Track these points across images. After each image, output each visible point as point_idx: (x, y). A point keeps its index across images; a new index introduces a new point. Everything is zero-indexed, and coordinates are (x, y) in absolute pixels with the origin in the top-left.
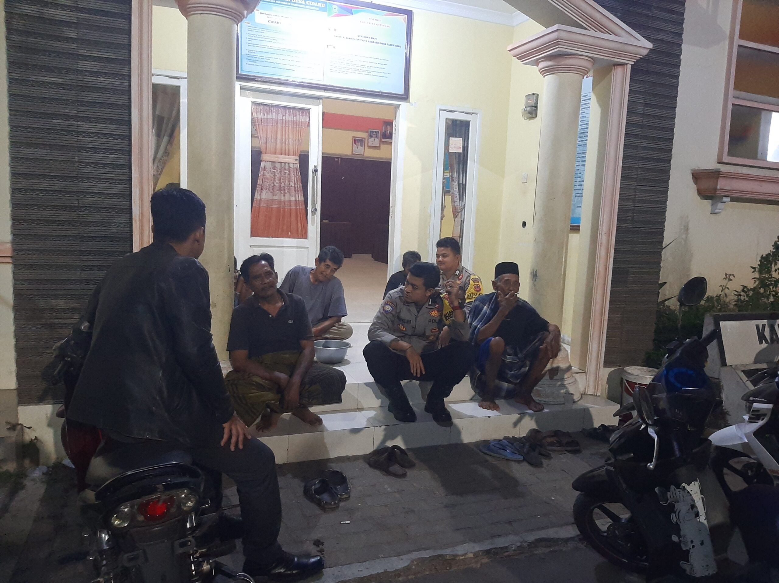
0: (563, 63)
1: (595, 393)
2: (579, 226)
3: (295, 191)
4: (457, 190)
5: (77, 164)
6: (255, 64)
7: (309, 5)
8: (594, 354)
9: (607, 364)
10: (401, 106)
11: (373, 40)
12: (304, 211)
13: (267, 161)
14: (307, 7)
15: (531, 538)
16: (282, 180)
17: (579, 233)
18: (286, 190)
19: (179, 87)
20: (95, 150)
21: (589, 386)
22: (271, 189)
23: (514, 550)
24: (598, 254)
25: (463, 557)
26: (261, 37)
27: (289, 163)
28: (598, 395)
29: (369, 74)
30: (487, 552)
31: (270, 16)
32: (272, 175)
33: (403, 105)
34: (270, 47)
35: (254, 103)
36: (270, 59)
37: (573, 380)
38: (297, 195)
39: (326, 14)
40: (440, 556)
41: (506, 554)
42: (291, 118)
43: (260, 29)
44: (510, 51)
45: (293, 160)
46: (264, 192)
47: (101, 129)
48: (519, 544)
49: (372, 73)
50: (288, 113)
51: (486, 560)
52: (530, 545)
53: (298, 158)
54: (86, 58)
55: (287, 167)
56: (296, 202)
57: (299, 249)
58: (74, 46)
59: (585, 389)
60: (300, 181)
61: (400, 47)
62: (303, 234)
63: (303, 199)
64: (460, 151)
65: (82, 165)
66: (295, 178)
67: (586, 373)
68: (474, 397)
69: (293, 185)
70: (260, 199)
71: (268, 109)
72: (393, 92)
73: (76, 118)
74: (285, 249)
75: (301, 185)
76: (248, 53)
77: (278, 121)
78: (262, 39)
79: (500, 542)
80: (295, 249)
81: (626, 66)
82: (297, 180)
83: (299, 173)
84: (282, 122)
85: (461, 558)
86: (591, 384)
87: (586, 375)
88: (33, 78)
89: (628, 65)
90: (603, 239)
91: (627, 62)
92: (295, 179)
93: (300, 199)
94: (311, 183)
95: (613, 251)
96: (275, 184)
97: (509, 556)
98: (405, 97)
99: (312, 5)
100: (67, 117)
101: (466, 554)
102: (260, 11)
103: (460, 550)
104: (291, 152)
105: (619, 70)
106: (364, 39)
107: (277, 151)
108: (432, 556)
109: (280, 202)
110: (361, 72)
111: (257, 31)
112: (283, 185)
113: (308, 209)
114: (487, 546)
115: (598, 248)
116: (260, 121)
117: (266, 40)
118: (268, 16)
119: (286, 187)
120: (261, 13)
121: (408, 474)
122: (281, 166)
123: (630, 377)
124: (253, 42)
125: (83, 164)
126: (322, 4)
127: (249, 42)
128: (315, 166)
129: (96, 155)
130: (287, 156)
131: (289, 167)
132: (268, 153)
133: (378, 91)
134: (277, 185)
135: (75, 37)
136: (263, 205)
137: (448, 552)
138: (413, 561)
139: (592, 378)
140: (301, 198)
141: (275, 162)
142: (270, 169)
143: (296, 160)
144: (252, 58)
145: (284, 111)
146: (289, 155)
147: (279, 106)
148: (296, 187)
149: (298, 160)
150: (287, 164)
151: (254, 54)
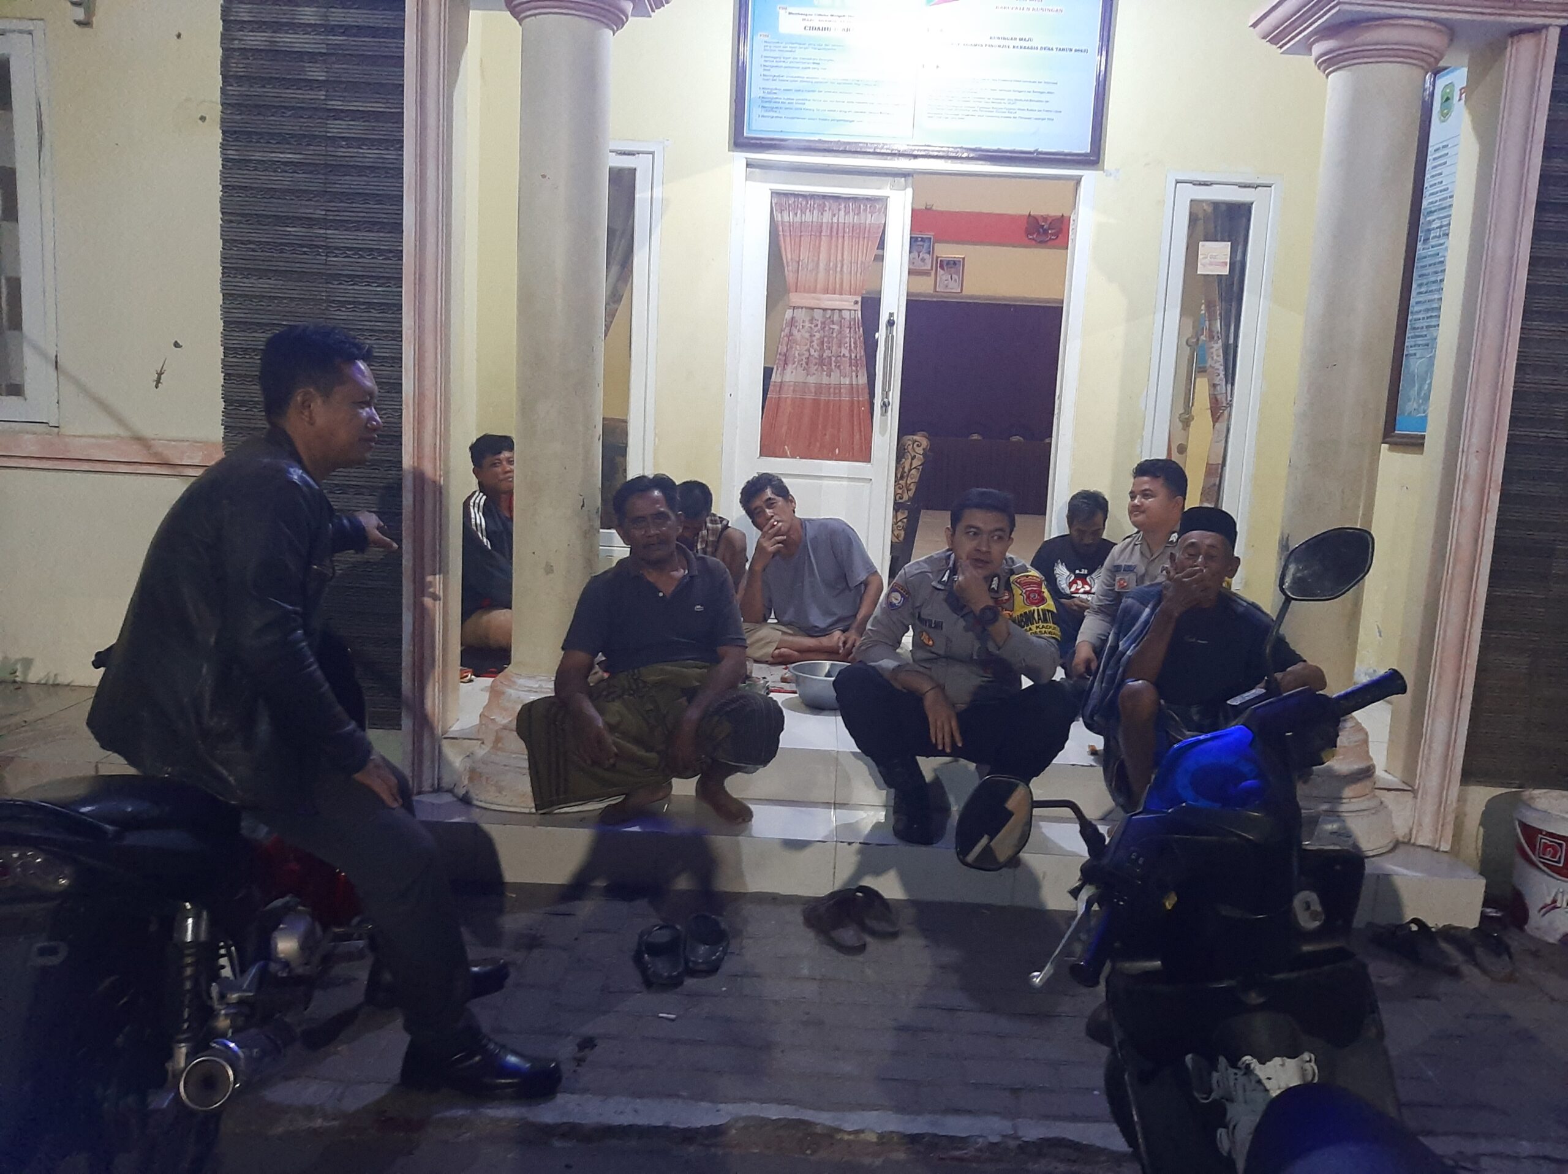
0: (1359, 40)
1: (1435, 843)
2: (1423, 437)
3: (850, 365)
4: (1221, 359)
5: (325, 305)
6: (775, 114)
8: (1438, 748)
9: (1469, 776)
10: (1084, 179)
11: (1023, 44)
12: (867, 406)
13: (798, 307)
15: (1033, 1131)
16: (825, 344)
17: (1422, 454)
18: (833, 364)
19: (633, 171)
20: (353, 279)
21: (1421, 825)
22: (804, 362)
23: (980, 1150)
24: (1456, 503)
25: (852, 1137)
26: (789, 60)
27: (840, 310)
28: (1442, 849)
29: (1012, 115)
30: (913, 1139)
31: (808, 17)
32: (807, 335)
33: (1089, 177)
34: (805, 79)
35: (775, 194)
36: (807, 102)
37: (1373, 803)
38: (854, 374)
40: (801, 1122)
41: (958, 1153)
42: (851, 219)
43: (788, 45)
44: (1254, 25)
45: (849, 304)
46: (789, 368)
47: (363, 242)
48: (995, 1139)
49: (1019, 114)
50: (843, 209)
51: (901, 1155)
52: (1025, 1148)
53: (859, 299)
54: (337, 114)
55: (836, 317)
56: (852, 388)
57: (852, 483)
58: (322, 94)
59: (1411, 830)
60: (862, 345)
61: (1086, 51)
62: (865, 455)
63: (866, 381)
64: (1225, 271)
65: (334, 307)
66: (852, 340)
67: (1414, 792)
68: (1110, 812)
69: (847, 355)
70: (781, 382)
71: (804, 203)
72: (1066, 151)
73: (325, 223)
74: (825, 482)
75: (863, 353)
76: (762, 95)
77: (821, 227)
78: (791, 65)
79: (956, 1126)
80: (845, 483)
81: (1544, 31)
82: (855, 343)
83: (861, 329)
84: (832, 228)
85: (846, 1137)
86: (1427, 820)
87: (1415, 797)
88: (258, 156)
89: (1551, 29)
90: (1470, 465)
91: (1547, 21)
92: (851, 344)
93: (860, 382)
94: (883, 348)
95: (1495, 498)
96: (812, 352)
97: (960, 1159)
98: (1093, 159)
100: (309, 222)
101: (862, 1131)
102: (790, 10)
103: (851, 1122)
104: (846, 286)
105: (1527, 44)
106: (1002, 42)
107: (818, 289)
108: (785, 1119)
109: (819, 387)
110: (994, 114)
111: (781, 49)
112: (827, 353)
113: (876, 401)
114: (918, 1125)
115: (1458, 485)
116: (787, 228)
117: (798, 65)
118: (804, 17)
119: (833, 359)
120: (790, 13)
121: (869, 949)
122: (824, 316)
123: (1528, 813)
124: (774, 72)
125: (333, 305)
127: (766, 73)
128: (891, 315)
129: (356, 287)
130: (837, 296)
131: (841, 316)
132: (800, 292)
133: (1032, 149)
134: (816, 355)
135: (323, 78)
136: (788, 394)
137: (824, 1119)
138: (736, 1120)
139: (1430, 806)
140: (863, 380)
141: (812, 309)
142: (804, 322)
143: (856, 302)
144: (770, 104)
145: (835, 205)
146: (841, 294)
147: (824, 197)
148: (853, 357)
149: (860, 304)
150: (837, 311)
151: (775, 96)
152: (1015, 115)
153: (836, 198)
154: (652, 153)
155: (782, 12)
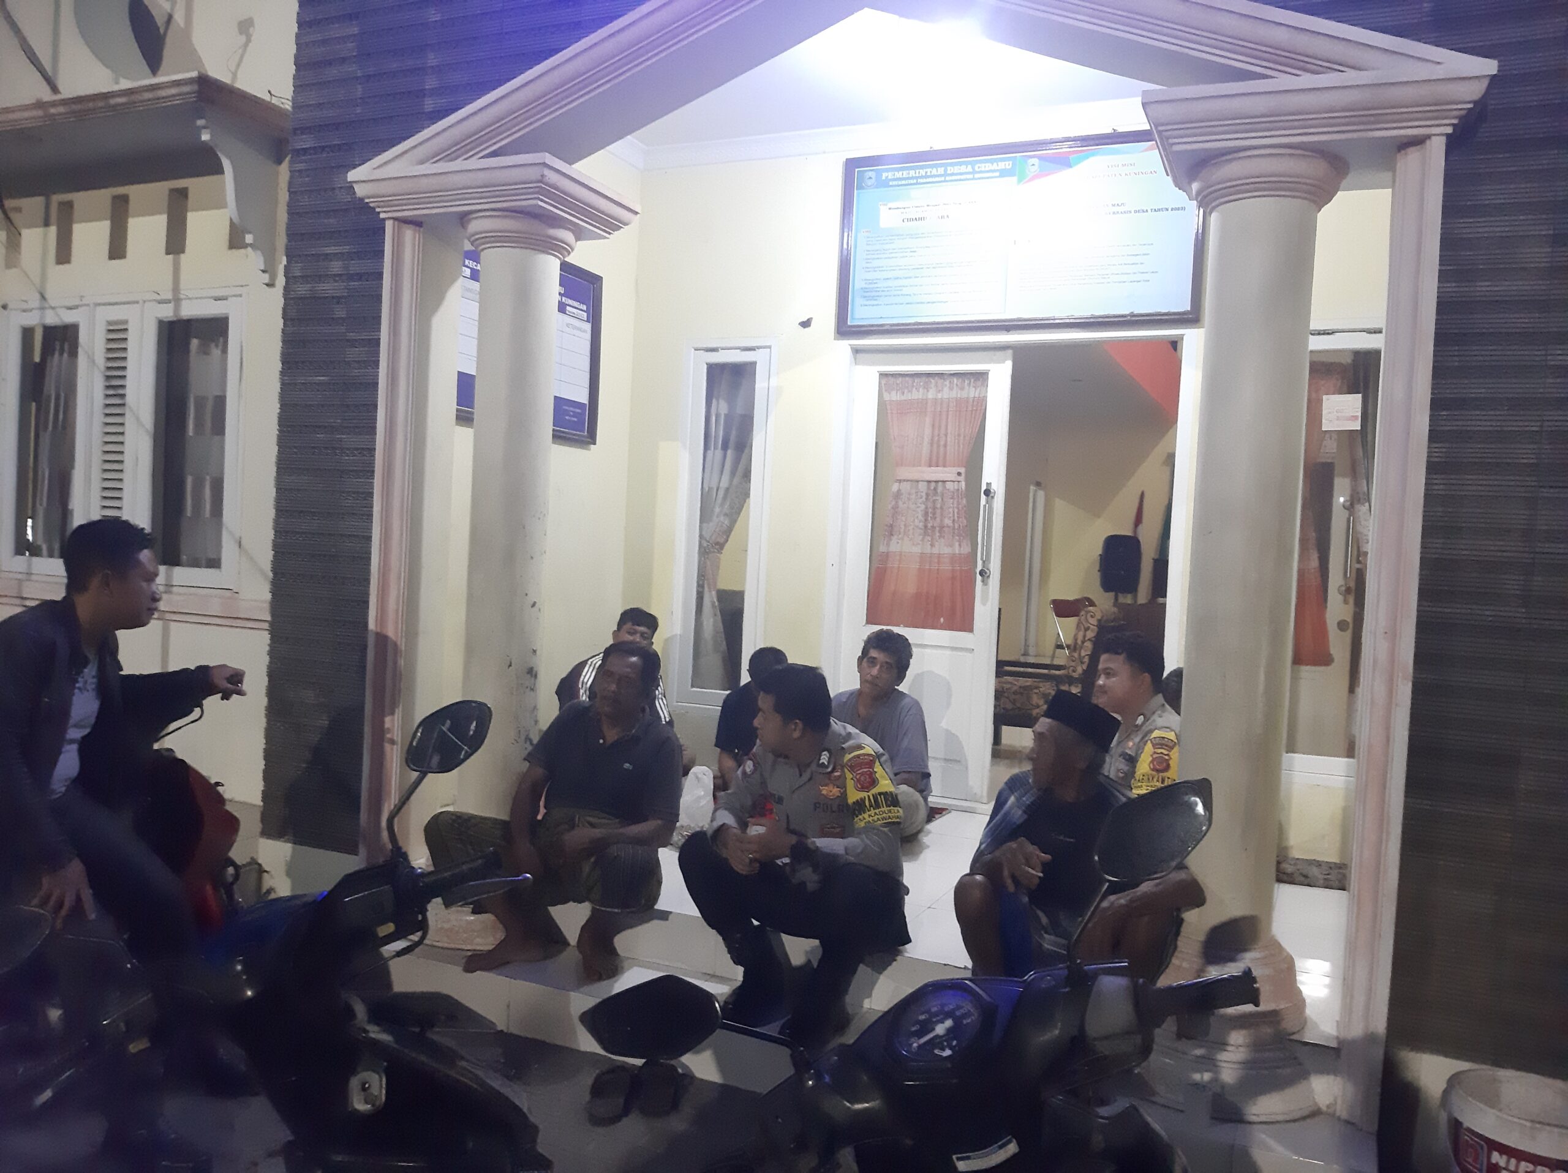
3: (954, 535)
6: (875, 302)
7: (981, 172)
10: (1185, 337)
11: (1117, 210)
12: (969, 575)
13: (904, 480)
14: (977, 176)
16: (929, 515)
18: (937, 534)
19: (754, 364)
22: (907, 533)
26: (889, 251)
27: (944, 482)
29: (1104, 281)
31: (906, 210)
32: (912, 507)
33: (1189, 335)
34: (903, 267)
35: (883, 375)
36: (904, 289)
38: (957, 543)
39: (1015, 179)
42: (955, 394)
43: (888, 238)
45: (953, 476)
46: (894, 539)
50: (947, 385)
53: (962, 470)
55: (940, 489)
56: (956, 557)
57: (954, 653)
60: (965, 515)
62: (965, 622)
63: (969, 550)
64: (1357, 426)
66: (955, 510)
69: (951, 524)
70: (887, 550)
71: (910, 382)
72: (1165, 311)
74: (928, 651)
75: (965, 523)
76: (864, 286)
77: (926, 403)
78: (891, 255)
80: (948, 652)
82: (958, 513)
83: (964, 500)
84: (936, 404)
89: (1436, 136)
91: (1431, 130)
92: (954, 514)
93: (963, 551)
96: (917, 523)
98: (1193, 316)
99: (987, 169)
102: (890, 205)
104: (950, 458)
105: (1413, 156)
107: (923, 460)
109: (923, 557)
110: (1086, 281)
111: (882, 242)
112: (930, 524)
113: (977, 571)
116: (892, 405)
117: (896, 255)
118: (902, 210)
119: (936, 529)
120: (889, 209)
122: (929, 488)
124: (876, 263)
126: (1007, 163)
127: (868, 265)
128: (992, 484)
130: (940, 468)
131: (944, 487)
132: (905, 466)
133: (1127, 312)
134: (920, 525)
135: (345, 316)
136: (891, 564)
140: (967, 549)
141: (918, 481)
142: (910, 494)
143: (959, 474)
144: (871, 294)
145: (940, 381)
146: (944, 466)
147: (929, 375)
148: (956, 527)
149: (963, 475)
150: (940, 483)
151: (876, 285)
152: (1109, 280)
153: (940, 375)
154: (770, 347)
155: (882, 208)
